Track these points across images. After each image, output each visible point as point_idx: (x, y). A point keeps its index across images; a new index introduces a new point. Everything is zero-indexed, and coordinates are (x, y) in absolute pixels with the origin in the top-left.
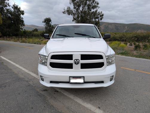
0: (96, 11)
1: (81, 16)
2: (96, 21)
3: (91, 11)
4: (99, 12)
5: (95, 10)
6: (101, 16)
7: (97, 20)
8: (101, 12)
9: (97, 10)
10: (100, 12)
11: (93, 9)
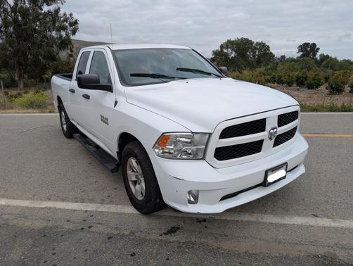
0: (57, 11)
1: (15, 20)
2: (61, 36)
3: (41, 9)
4: (65, 15)
5: (52, 8)
6: (71, 25)
7: (63, 33)
8: (71, 15)
9: (59, 9)
10: (68, 16)
11: (48, 5)
